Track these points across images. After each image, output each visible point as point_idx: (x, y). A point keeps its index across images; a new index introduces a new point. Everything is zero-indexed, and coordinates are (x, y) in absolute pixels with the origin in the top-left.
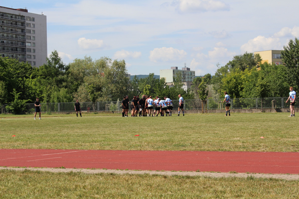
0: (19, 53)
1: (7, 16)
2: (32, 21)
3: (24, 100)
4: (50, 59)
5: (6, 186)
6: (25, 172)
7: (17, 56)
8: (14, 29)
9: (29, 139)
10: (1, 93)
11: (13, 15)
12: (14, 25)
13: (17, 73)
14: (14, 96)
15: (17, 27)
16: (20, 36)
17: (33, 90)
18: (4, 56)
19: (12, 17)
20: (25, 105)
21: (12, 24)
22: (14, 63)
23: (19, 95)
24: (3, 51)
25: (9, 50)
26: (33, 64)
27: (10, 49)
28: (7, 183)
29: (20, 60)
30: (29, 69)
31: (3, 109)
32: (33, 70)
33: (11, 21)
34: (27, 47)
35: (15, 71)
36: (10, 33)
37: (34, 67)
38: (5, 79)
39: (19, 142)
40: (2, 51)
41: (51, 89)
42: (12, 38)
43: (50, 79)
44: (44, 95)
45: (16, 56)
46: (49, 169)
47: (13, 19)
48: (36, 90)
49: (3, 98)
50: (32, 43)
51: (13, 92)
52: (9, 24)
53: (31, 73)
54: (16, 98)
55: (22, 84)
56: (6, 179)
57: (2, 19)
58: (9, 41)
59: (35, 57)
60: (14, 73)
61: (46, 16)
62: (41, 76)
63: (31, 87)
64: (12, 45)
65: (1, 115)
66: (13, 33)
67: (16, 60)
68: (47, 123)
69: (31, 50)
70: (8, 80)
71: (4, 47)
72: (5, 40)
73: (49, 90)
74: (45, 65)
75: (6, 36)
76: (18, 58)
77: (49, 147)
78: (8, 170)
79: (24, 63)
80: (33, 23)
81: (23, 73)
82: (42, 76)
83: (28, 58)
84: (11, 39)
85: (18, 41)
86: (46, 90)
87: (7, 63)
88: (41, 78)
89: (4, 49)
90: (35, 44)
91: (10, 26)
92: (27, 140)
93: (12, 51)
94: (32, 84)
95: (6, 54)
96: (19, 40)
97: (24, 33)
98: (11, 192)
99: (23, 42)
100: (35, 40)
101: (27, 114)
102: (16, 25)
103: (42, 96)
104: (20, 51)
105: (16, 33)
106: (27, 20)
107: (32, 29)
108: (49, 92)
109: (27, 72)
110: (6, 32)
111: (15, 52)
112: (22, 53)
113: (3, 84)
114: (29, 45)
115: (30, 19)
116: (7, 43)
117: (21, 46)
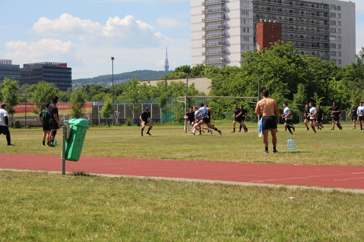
0: (322, 49)
1: (308, 5)
2: (338, 10)
3: (327, 106)
4: (360, 57)
5: (312, 209)
6: (333, 193)
7: (319, 53)
8: (315, 21)
9: (336, 154)
10: (300, 98)
11: (314, 3)
12: (316, 15)
13: (319, 74)
14: (315, 102)
15: (319, 18)
16: (323, 29)
17: (338, 95)
18: (303, 53)
19: (313, 6)
20: (328, 112)
21: (313, 14)
22: (315, 62)
23: (321, 100)
24: (303, 48)
25: (309, 47)
26: (338, 62)
27: (310, 44)
28: (313, 206)
29: (323, 58)
30: (334, 69)
31: (301, 117)
32: (339, 69)
33: (312, 11)
34: (331, 42)
35: (317, 72)
36: (310, 25)
37: (339, 66)
38: (305, 81)
39: (323, 157)
40: (301, 48)
41: (360, 93)
42: (313, 32)
43: (359, 81)
44: (352, 100)
45: (317, 53)
46: (362, 190)
47: (314, 8)
48: (342, 94)
49: (302, 104)
50: (337, 37)
51: (314, 97)
52: (309, 15)
53: (336, 73)
54: (318, 104)
55: (325, 87)
56: (311, 201)
57: (301, 9)
58: (309, 35)
59: (340, 54)
60: (315, 74)
61: (354, 4)
62: (348, 78)
63: (336, 91)
64: (312, 40)
65: (299, 124)
66: (315, 25)
67: (318, 58)
68: (356, 135)
69: (335, 46)
70: (308, 82)
71: (303, 43)
72: (305, 34)
73: (358, 94)
74: (354, 64)
75: (306, 29)
76: (320, 55)
77: (360, 164)
78: (312, 190)
79: (327, 61)
80: (339, 12)
81: (325, 73)
82: (350, 78)
83: (332, 55)
84: (311, 33)
85: (320, 35)
86: (354, 94)
87: (306, 61)
88: (348, 79)
89: (303, 45)
90: (341, 38)
91: (311, 17)
92: (333, 154)
93: (313, 48)
94: (336, 87)
95: (306, 51)
96: (322, 34)
97: (327, 25)
98: (319, 216)
99: (326, 36)
100: (340, 33)
101: (330, 124)
102: (318, 15)
103: (349, 101)
104: (322, 47)
105: (318, 25)
106: (331, 9)
107: (337, 20)
108: (358, 96)
109: (331, 72)
110: (306, 24)
111: (316, 49)
112: (325, 49)
113: (302, 87)
114: (333, 40)
115: (335, 7)
116: (307, 38)
117: (323, 42)
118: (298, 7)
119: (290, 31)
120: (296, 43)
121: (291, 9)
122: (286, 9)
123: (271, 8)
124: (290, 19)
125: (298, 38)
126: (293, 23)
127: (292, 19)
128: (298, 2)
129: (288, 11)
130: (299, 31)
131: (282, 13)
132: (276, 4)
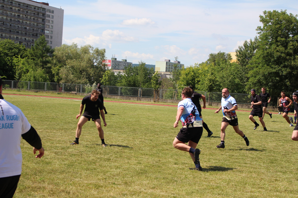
1: (31, 7)
8: (36, 19)
11: (36, 6)
15: (38, 17)
16: (41, 24)
18: (25, 39)
19: (35, 8)
21: (34, 14)
24: (26, 36)
27: (31, 34)
33: (34, 11)
34: (46, 34)
36: (32, 21)
40: (24, 36)
42: (33, 26)
47: (35, 10)
50: (50, 31)
52: (32, 14)
57: (27, 10)
58: (31, 28)
59: (52, 42)
61: (63, 10)
64: (33, 31)
66: (35, 21)
69: (49, 37)
71: (26, 32)
72: (28, 26)
75: (29, 23)
80: (53, 14)
84: (32, 26)
85: (38, 29)
89: (26, 34)
90: (52, 32)
93: (33, 36)
95: (28, 38)
96: (40, 28)
97: (44, 22)
99: (43, 30)
100: (53, 29)
102: (38, 15)
104: (39, 36)
105: (38, 22)
106: (47, 12)
107: (51, 19)
110: (29, 20)
111: (35, 37)
114: (47, 33)
115: (50, 11)
116: (29, 30)
117: (40, 33)
118: (24, 8)
119: (17, 23)
120: (21, 32)
121: (19, 9)
122: (16, 8)
123: (5, 6)
124: (18, 15)
125: (23, 29)
126: (20, 18)
127: (19, 15)
128: (25, 5)
129: (17, 9)
130: (24, 24)
131: (13, 11)
132: (9, 4)
